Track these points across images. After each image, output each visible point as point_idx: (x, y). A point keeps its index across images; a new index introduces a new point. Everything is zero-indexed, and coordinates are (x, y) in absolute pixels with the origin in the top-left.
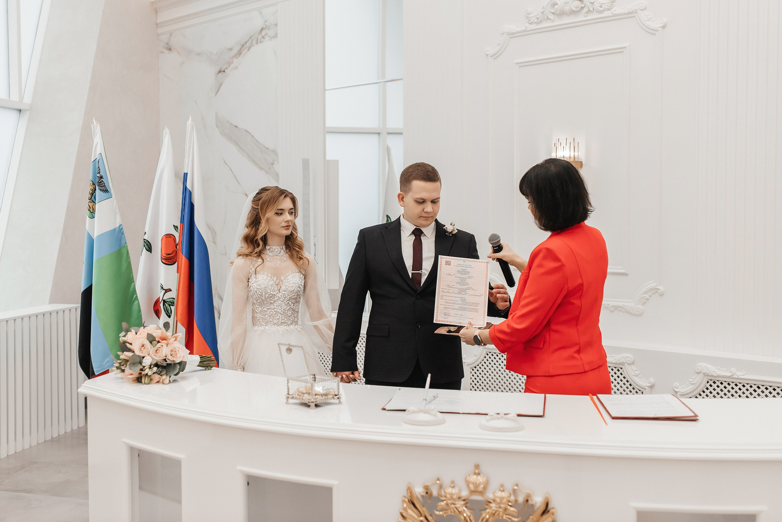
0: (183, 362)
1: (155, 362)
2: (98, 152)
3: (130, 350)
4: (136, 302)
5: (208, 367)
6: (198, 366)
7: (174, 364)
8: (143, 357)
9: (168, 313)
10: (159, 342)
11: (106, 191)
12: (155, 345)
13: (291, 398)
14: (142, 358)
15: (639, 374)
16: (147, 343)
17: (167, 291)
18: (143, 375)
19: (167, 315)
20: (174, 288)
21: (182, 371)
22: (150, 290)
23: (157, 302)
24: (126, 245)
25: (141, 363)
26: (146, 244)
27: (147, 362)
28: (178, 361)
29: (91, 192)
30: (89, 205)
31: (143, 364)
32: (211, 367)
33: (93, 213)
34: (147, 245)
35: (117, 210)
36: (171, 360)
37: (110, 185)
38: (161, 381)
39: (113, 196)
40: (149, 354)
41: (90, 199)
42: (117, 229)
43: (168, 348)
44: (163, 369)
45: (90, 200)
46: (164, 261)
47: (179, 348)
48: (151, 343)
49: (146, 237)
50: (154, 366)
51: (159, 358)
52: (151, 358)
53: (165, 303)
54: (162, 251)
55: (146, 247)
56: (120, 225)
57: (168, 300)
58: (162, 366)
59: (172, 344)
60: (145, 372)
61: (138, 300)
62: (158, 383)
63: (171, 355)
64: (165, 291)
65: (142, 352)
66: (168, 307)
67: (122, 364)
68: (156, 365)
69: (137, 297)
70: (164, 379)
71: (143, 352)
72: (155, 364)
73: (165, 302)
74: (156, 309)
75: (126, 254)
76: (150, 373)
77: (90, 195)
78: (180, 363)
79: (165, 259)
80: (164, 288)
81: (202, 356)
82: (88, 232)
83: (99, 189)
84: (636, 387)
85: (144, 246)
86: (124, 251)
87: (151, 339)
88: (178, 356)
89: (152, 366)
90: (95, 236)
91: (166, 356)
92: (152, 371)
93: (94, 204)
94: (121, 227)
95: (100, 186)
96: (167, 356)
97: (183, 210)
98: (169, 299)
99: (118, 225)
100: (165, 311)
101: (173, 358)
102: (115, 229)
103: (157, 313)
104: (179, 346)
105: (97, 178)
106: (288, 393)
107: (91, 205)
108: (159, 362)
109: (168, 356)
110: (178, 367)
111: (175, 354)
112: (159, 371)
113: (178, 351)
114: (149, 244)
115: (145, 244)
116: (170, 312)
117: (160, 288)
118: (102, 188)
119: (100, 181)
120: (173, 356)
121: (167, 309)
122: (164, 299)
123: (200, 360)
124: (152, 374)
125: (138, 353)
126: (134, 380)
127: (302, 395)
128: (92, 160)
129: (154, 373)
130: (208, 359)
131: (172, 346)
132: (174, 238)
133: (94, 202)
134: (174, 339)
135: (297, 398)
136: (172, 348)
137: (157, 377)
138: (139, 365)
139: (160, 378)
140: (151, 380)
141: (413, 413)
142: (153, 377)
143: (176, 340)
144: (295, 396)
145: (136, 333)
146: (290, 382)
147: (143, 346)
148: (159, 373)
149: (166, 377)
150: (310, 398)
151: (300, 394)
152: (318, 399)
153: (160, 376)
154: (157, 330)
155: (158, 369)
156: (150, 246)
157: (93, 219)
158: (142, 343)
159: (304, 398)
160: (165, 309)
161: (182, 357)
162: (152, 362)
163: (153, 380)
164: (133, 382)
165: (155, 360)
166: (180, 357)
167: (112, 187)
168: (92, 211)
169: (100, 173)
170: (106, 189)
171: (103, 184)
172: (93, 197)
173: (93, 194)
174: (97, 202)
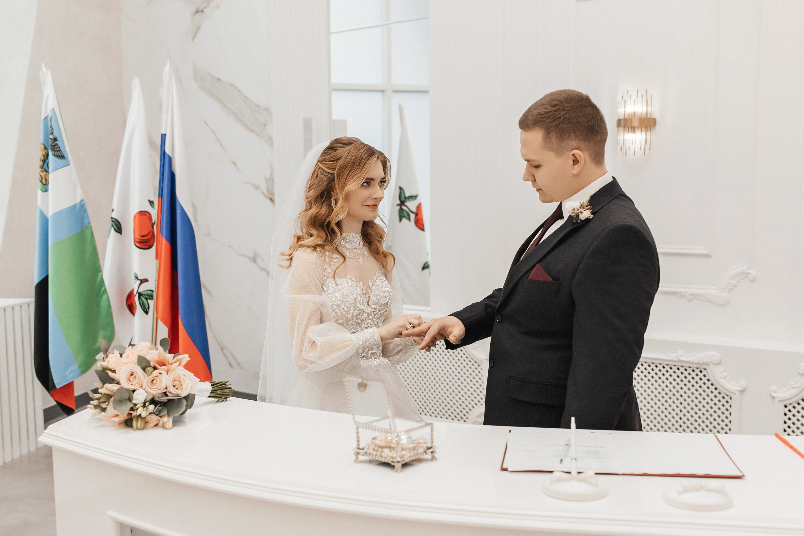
0: (190, 395)
1: (150, 397)
3: (113, 381)
4: (105, 297)
5: (221, 397)
6: (209, 397)
7: (179, 399)
8: (134, 391)
9: (145, 308)
10: (155, 368)
11: (62, 157)
12: (150, 373)
13: (363, 453)
14: (132, 393)
15: (728, 376)
16: (138, 370)
18: (134, 416)
19: (144, 311)
20: (152, 278)
21: (190, 408)
22: (121, 281)
23: (130, 297)
24: (90, 225)
25: (130, 399)
26: (115, 223)
27: (139, 397)
28: (183, 395)
29: (43, 158)
30: (40, 176)
31: (134, 401)
32: (227, 398)
33: (46, 186)
34: (116, 225)
35: (77, 182)
36: (174, 393)
37: (67, 148)
38: (161, 424)
39: (72, 163)
40: (142, 386)
41: (41, 167)
42: (77, 207)
43: (169, 376)
44: (162, 407)
46: (138, 244)
47: (185, 376)
48: (144, 369)
49: (114, 215)
50: (149, 402)
51: (155, 392)
52: (146, 392)
53: (141, 297)
54: (135, 231)
55: (115, 227)
56: (82, 200)
58: (161, 402)
59: (174, 370)
60: (137, 412)
61: (107, 294)
62: (156, 427)
63: (174, 386)
64: (140, 281)
65: (131, 383)
66: (146, 301)
67: (102, 400)
68: (153, 401)
69: (105, 290)
70: (166, 422)
71: (133, 383)
72: (150, 400)
73: (140, 295)
74: (129, 303)
75: (90, 237)
76: (144, 414)
77: (42, 162)
78: (186, 398)
79: (140, 242)
80: (139, 278)
83: (52, 154)
84: (722, 392)
85: (112, 226)
86: (88, 233)
87: (144, 364)
88: (184, 386)
89: (147, 404)
90: (50, 215)
91: (166, 388)
92: (147, 411)
93: (47, 173)
94: (83, 203)
95: (55, 150)
96: (168, 388)
97: (161, 181)
98: (146, 292)
99: (78, 201)
100: (141, 307)
101: (177, 391)
102: (75, 205)
103: (131, 309)
104: (184, 373)
105: (50, 140)
106: (358, 447)
107: (43, 174)
108: (156, 396)
109: (170, 388)
110: (185, 403)
111: (180, 385)
112: (158, 410)
113: (184, 379)
114: (118, 224)
115: (113, 224)
116: (147, 307)
117: (134, 278)
118: (57, 153)
119: (54, 144)
120: (176, 387)
121: (143, 304)
122: (139, 291)
123: (212, 388)
124: (148, 414)
125: (125, 384)
126: (120, 423)
127: (380, 450)
128: (43, 117)
129: (150, 413)
130: (222, 387)
131: (174, 373)
132: (149, 215)
133: (47, 172)
134: (178, 363)
135: (372, 455)
136: (175, 376)
137: (154, 419)
138: (129, 403)
139: (159, 420)
140: (146, 423)
141: (560, 480)
142: (149, 418)
143: (180, 365)
144: (368, 451)
145: (121, 355)
146: (360, 430)
147: (132, 375)
148: (158, 414)
149: (168, 419)
150: (395, 455)
151: (376, 448)
152: (406, 456)
153: (159, 418)
154: (152, 349)
155: (155, 407)
156: (119, 226)
157: (47, 193)
158: (131, 369)
159: (383, 454)
160: (141, 303)
161: (189, 388)
162: (146, 397)
163: (148, 423)
164: (119, 426)
165: (151, 394)
166: (186, 389)
167: (70, 151)
168: (44, 183)
169: (54, 134)
170: (62, 154)
171: (58, 148)
172: (46, 164)
173: (45, 160)
174: (50, 171)
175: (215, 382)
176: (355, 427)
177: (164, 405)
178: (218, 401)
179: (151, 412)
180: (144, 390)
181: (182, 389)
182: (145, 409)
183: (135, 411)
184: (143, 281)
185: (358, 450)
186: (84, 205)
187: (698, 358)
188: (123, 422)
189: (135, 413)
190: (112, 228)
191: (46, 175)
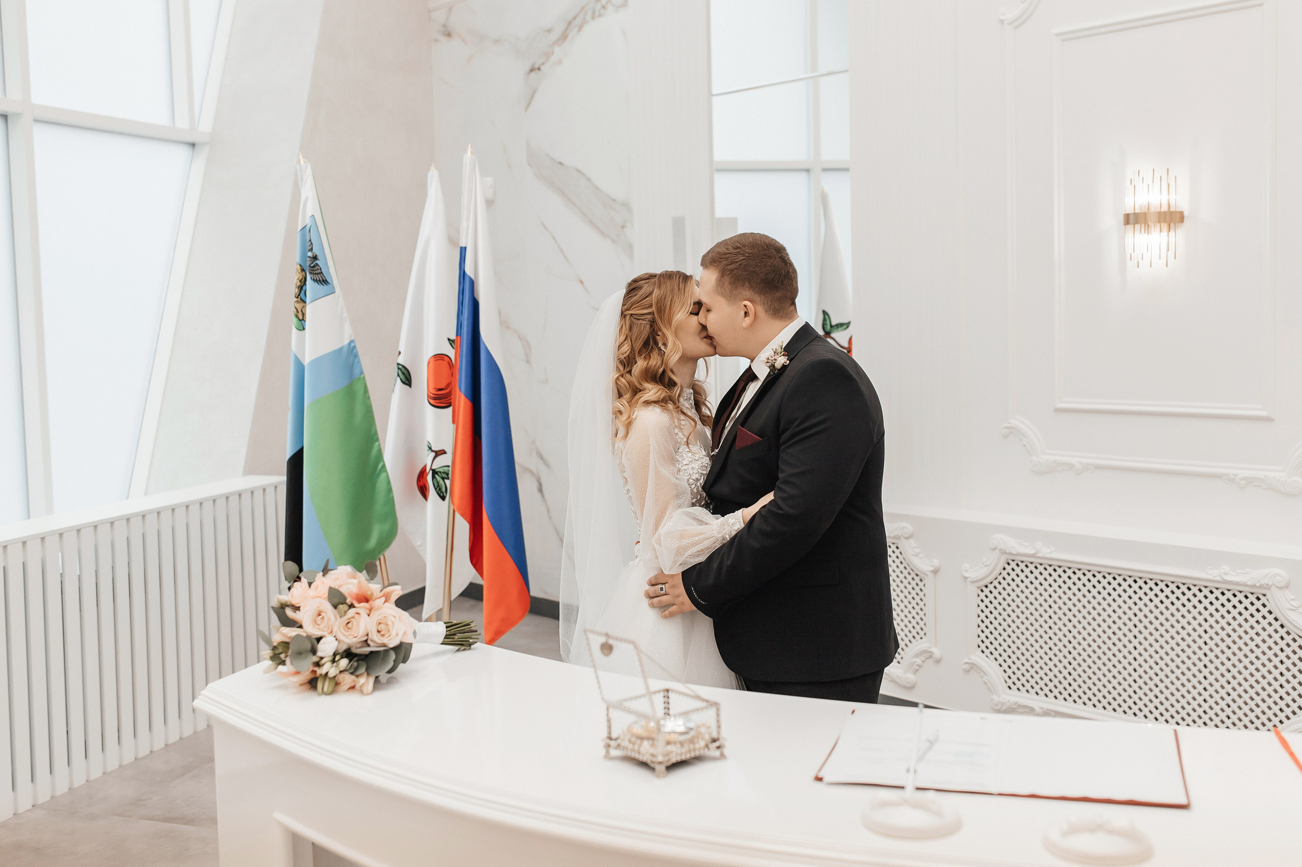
0: (402, 643)
1: (344, 647)
2: (309, 214)
3: (293, 623)
4: (383, 475)
5: (462, 645)
6: (440, 644)
7: (384, 650)
8: (320, 639)
9: (442, 492)
10: (352, 606)
11: (324, 282)
12: (344, 612)
13: (616, 746)
14: (316, 642)
16: (328, 607)
17: (439, 453)
18: (321, 675)
19: (439, 495)
20: (449, 450)
21: (404, 661)
22: (409, 453)
23: (422, 474)
24: (362, 376)
25: (314, 651)
26: (402, 371)
27: (327, 647)
28: (391, 646)
29: (299, 284)
30: (296, 308)
31: (319, 654)
33: (303, 321)
34: (403, 373)
35: (345, 315)
36: (379, 641)
37: (331, 270)
38: (358, 686)
39: (338, 290)
40: (331, 632)
41: (297, 296)
42: (345, 349)
43: (371, 617)
44: (360, 662)
45: (297, 298)
46: (432, 401)
47: (395, 615)
48: (336, 607)
49: (401, 360)
50: (341, 656)
51: (351, 640)
52: (338, 640)
53: (436, 476)
54: (429, 383)
55: (402, 376)
56: (352, 341)
57: (441, 470)
58: (359, 655)
59: (378, 608)
61: (386, 471)
62: (351, 691)
63: (379, 633)
64: (434, 454)
65: (317, 628)
66: (441, 482)
68: (348, 654)
69: (384, 466)
70: (364, 683)
71: (321, 627)
72: (345, 651)
73: (435, 472)
74: (421, 484)
75: (362, 392)
76: (333, 672)
77: (297, 289)
78: (397, 649)
79: (435, 399)
80: (433, 449)
81: (450, 624)
82: (296, 357)
83: (311, 278)
84: (1292, 631)
85: (398, 375)
86: (359, 388)
87: (337, 601)
88: (393, 633)
89: (337, 658)
90: (306, 361)
91: (367, 635)
92: (337, 667)
93: (304, 304)
94: (353, 345)
95: (316, 274)
96: (370, 635)
97: (460, 313)
98: (442, 468)
99: (346, 342)
100: (436, 489)
101: (382, 639)
102: (341, 349)
103: (423, 491)
104: (394, 611)
105: (308, 259)
106: (609, 736)
107: (299, 306)
108: (353, 647)
109: (373, 636)
110: (393, 656)
111: (387, 630)
112: (353, 666)
113: (393, 623)
114: (406, 372)
115: (400, 372)
116: (444, 490)
117: (427, 448)
118: (317, 277)
119: (314, 264)
120: (382, 633)
121: (438, 486)
122: (433, 468)
123: (447, 631)
124: (338, 672)
125: (310, 629)
126: (302, 684)
128: (300, 228)
129: (341, 672)
130: (464, 629)
131: (379, 613)
132: (449, 359)
133: (305, 302)
134: (384, 599)
135: (627, 749)
136: (381, 616)
137: (348, 679)
138: (311, 655)
139: (354, 680)
140: (336, 684)
142: (340, 677)
143: (389, 600)
144: (622, 744)
145: (310, 585)
146: (612, 710)
147: (320, 614)
148: (354, 671)
149: (368, 679)
150: (655, 753)
151: (634, 739)
152: (673, 754)
153: (353, 677)
154: (352, 577)
155: (350, 661)
156: (407, 375)
157: (304, 331)
158: (319, 606)
159: (642, 750)
160: (436, 485)
161: (401, 634)
162: (337, 647)
163: (340, 684)
164: (302, 687)
165: (344, 642)
166: (397, 634)
167: (335, 274)
168: (301, 318)
169: (314, 251)
170: (324, 279)
171: (318, 269)
172: (303, 292)
173: (302, 287)
174: (307, 302)
175: (452, 622)
176: (604, 708)
177: (362, 660)
179: (342, 669)
180: (335, 636)
181: (390, 636)
182: (335, 664)
183: (321, 668)
184: (438, 453)
185: (609, 741)
186: (354, 347)
187: (1252, 578)
188: (306, 681)
189: (322, 671)
190: (399, 378)
191: (304, 307)
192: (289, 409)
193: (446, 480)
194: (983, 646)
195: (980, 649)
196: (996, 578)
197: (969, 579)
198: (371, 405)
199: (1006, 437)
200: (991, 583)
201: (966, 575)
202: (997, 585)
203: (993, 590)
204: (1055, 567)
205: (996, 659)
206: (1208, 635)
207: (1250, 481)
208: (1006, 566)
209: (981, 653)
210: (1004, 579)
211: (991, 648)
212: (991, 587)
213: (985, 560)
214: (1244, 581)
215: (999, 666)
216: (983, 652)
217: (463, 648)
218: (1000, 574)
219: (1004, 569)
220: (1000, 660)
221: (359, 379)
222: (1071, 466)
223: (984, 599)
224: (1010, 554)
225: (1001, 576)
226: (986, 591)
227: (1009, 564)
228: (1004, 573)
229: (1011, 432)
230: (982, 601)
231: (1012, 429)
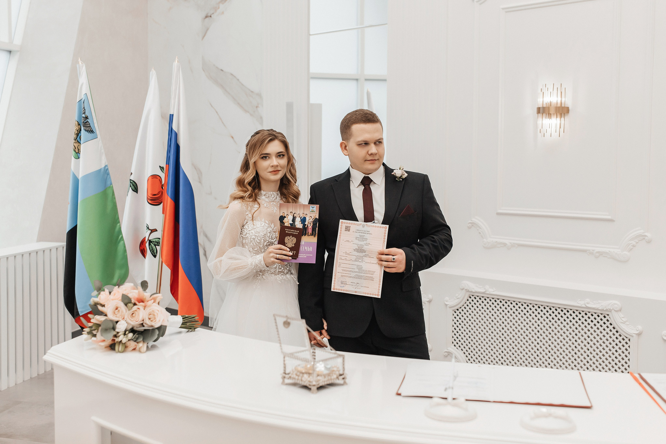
0: (162, 326)
1: (130, 327)
2: (83, 93)
3: (101, 313)
4: (122, 242)
5: (191, 328)
6: (180, 328)
7: (152, 329)
8: (117, 322)
10: (135, 304)
12: (130, 308)
13: (288, 377)
14: (115, 323)
15: (627, 321)
16: (122, 305)
18: (116, 342)
19: (153, 255)
20: (160, 229)
21: (162, 336)
22: (136, 230)
23: (143, 243)
24: (111, 185)
25: (114, 329)
26: (132, 184)
27: (121, 327)
28: (156, 326)
31: (117, 330)
32: (195, 329)
34: (133, 185)
35: (103, 151)
36: (149, 324)
37: (96, 125)
38: (138, 348)
39: (99, 136)
40: (124, 318)
42: (102, 170)
43: (146, 311)
44: (139, 335)
46: (150, 202)
47: (158, 311)
48: (126, 305)
49: (132, 178)
50: (129, 331)
51: (134, 323)
52: (127, 323)
53: (151, 243)
54: (148, 191)
55: (133, 187)
56: (106, 166)
58: (138, 331)
59: (150, 306)
61: (123, 240)
62: (134, 351)
63: (149, 319)
64: (150, 231)
65: (115, 315)
66: (154, 247)
67: (93, 328)
68: (133, 331)
69: (122, 237)
70: (141, 347)
71: (118, 315)
72: (130, 329)
73: (150, 241)
74: (142, 249)
75: (111, 195)
76: (124, 340)
78: (159, 328)
79: (151, 200)
80: (150, 228)
81: (184, 317)
84: (622, 334)
85: (130, 186)
86: (110, 192)
87: (126, 301)
88: (157, 319)
89: (127, 332)
90: (80, 176)
91: (143, 320)
92: (127, 338)
94: (107, 168)
95: (87, 127)
96: (144, 321)
97: (169, 151)
98: (155, 239)
99: (103, 166)
100: (151, 251)
101: (151, 323)
102: (101, 169)
103: (143, 252)
104: (158, 309)
106: (284, 372)
108: (135, 327)
109: (146, 320)
110: (157, 331)
111: (154, 318)
112: (135, 337)
113: (157, 314)
114: (135, 184)
115: (131, 184)
116: (155, 252)
117: (146, 228)
120: (151, 320)
121: (152, 249)
122: (150, 239)
123: (183, 320)
124: (127, 340)
125: (111, 316)
126: (106, 347)
127: (301, 375)
128: (78, 100)
129: (129, 340)
130: (192, 320)
131: (150, 309)
132: (160, 178)
134: (153, 301)
135: (295, 379)
136: (151, 311)
137: (132, 344)
138: (112, 331)
139: (136, 345)
140: (126, 347)
141: (438, 405)
142: (128, 343)
143: (154, 302)
144: (292, 376)
145: (110, 293)
146: (287, 358)
147: (117, 309)
148: (136, 340)
149: (143, 344)
150: (311, 380)
151: (298, 374)
152: (321, 381)
153: (135, 343)
154: (134, 289)
155: (134, 335)
156: (136, 186)
157: (79, 159)
158: (116, 305)
159: (303, 379)
161: (161, 320)
162: (127, 327)
163: (127, 347)
164: (106, 349)
165: (130, 324)
166: (159, 321)
167: (97, 128)
168: (77, 152)
169: (86, 114)
170: (92, 130)
171: (88, 124)
172: (79, 137)
173: (78, 134)
174: (82, 142)
175: (185, 316)
176: (282, 356)
178: (188, 332)
180: (125, 321)
181: (155, 321)
182: (125, 336)
183: (118, 338)
184: (153, 231)
185: (284, 375)
186: (107, 169)
187: (602, 306)
188: (108, 346)
189: (117, 340)
190: (130, 187)
191: (79, 145)
192: (69, 203)
193: (156, 246)
194: (455, 343)
195: (453, 344)
196: (463, 305)
197: (448, 306)
198: (116, 202)
199: (469, 228)
200: (460, 308)
201: (447, 303)
202: (464, 309)
203: (461, 312)
204: (497, 300)
205: (462, 350)
206: (577, 337)
207: (601, 254)
208: (469, 299)
209: (454, 346)
210: (468, 306)
211: (460, 344)
212: (460, 310)
213: (457, 295)
214: (598, 307)
215: (464, 354)
216: (455, 346)
217: (191, 330)
218: (466, 303)
219: (468, 300)
220: (464, 350)
221: (110, 187)
222: (505, 244)
223: (456, 316)
224: (471, 292)
225: (466, 304)
226: (458, 312)
227: (470, 297)
228: (468, 303)
229: (473, 226)
230: (455, 318)
231: (473, 224)
